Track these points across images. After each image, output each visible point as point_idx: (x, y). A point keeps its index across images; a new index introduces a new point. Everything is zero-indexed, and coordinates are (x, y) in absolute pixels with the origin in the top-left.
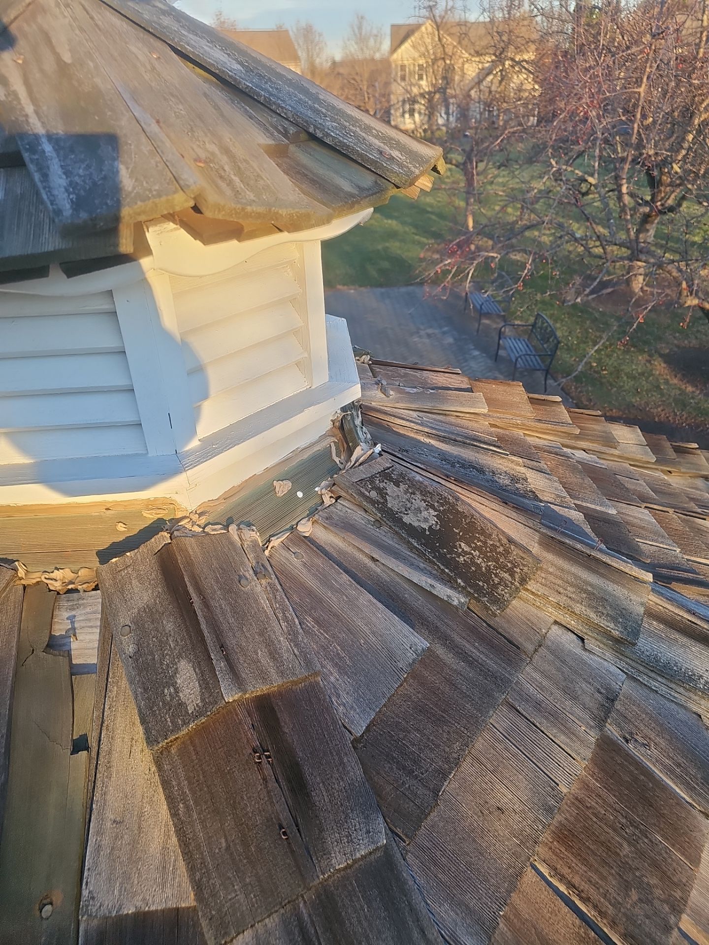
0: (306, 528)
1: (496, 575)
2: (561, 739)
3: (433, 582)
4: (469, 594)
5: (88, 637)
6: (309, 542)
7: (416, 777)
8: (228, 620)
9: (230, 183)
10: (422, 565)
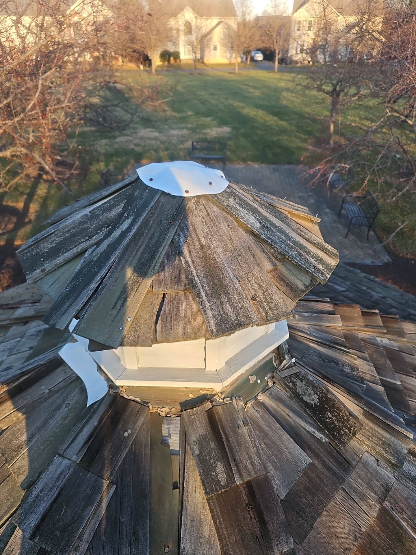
0: (261, 398)
1: (343, 430)
2: (364, 507)
3: (315, 431)
4: (329, 438)
5: (175, 438)
6: (262, 405)
7: (304, 519)
8: (235, 447)
9: (264, 309)
10: (310, 421)
